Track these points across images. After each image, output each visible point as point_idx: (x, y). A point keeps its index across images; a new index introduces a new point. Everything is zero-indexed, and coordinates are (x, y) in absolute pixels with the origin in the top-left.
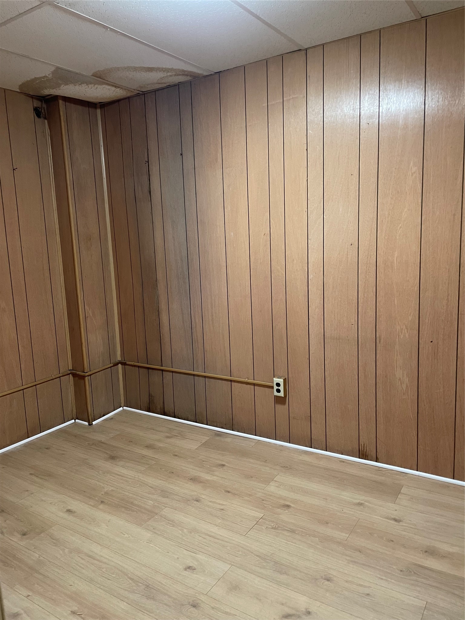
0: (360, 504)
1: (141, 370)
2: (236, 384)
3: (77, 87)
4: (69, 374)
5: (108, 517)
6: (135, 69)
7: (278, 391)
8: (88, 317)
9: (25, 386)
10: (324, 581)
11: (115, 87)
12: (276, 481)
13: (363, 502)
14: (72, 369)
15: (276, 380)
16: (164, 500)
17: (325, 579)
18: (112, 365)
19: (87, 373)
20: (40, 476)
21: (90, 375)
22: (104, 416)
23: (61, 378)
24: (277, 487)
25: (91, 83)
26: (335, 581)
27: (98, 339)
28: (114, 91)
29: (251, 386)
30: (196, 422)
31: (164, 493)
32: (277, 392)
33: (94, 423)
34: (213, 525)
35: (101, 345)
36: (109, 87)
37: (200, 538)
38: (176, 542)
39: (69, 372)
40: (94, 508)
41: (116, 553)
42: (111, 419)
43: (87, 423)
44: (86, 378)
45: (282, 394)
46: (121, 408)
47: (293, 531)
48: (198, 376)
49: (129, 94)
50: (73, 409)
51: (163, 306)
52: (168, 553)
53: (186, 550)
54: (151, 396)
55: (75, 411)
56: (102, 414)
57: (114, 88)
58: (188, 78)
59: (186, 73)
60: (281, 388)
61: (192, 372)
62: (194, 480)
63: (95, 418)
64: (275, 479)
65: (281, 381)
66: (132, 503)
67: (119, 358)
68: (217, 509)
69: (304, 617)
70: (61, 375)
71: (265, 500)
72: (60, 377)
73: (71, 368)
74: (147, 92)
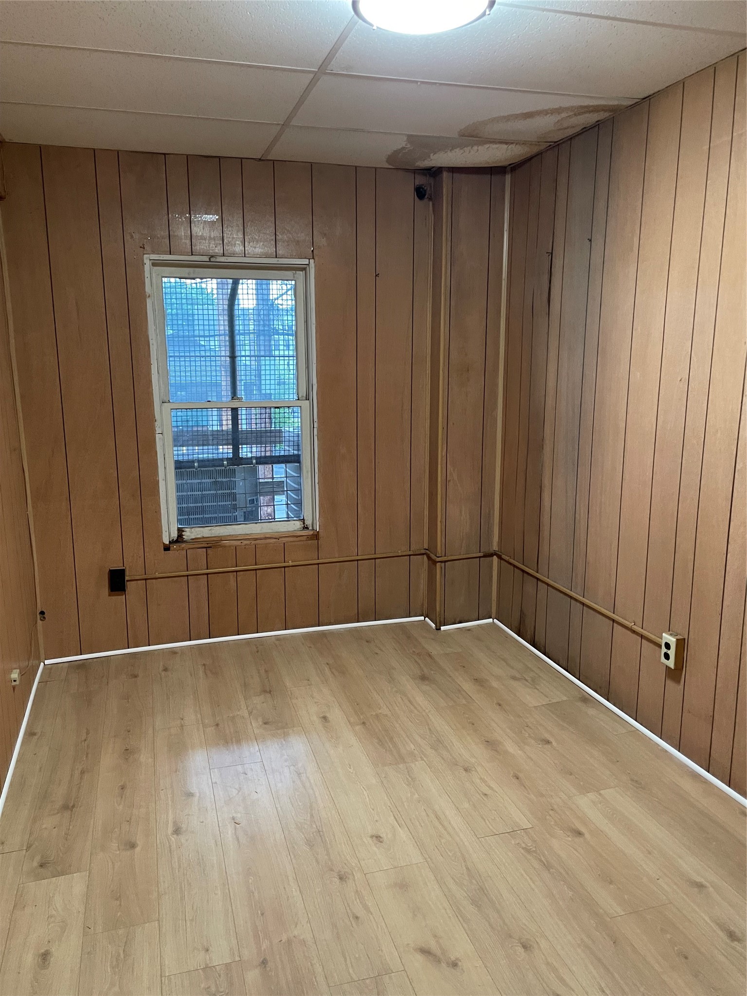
0: (700, 886)
1: (516, 570)
2: (619, 627)
3: (450, 154)
4: (423, 554)
5: (353, 740)
6: (508, 118)
7: (667, 656)
8: (449, 481)
9: (360, 557)
10: (519, 944)
11: (506, 143)
12: (600, 794)
13: (708, 884)
14: (427, 548)
15: (668, 638)
16: (429, 751)
17: (521, 943)
18: (481, 554)
19: (440, 558)
20: (334, 670)
21: (445, 562)
22: (460, 622)
23: (411, 557)
24: (593, 802)
25: (466, 146)
26: (534, 955)
27: (463, 513)
28: (507, 150)
29: (638, 637)
30: (567, 671)
31: (438, 743)
32: (666, 658)
33: (443, 628)
34: (454, 806)
35: (466, 523)
36: (497, 146)
37: (424, 814)
38: (393, 804)
39: (423, 551)
40: (350, 727)
41: (325, 784)
42: (468, 630)
43: (434, 626)
44: (438, 564)
45: (671, 663)
46: (491, 620)
47: (548, 866)
48: (576, 600)
49: (535, 150)
50: (424, 602)
51: (546, 482)
52: (373, 810)
53: (394, 817)
54: (523, 613)
55: (426, 605)
56: (458, 620)
57: (505, 146)
58: (607, 115)
59: (591, 108)
60: (672, 652)
61: (568, 592)
62: (491, 744)
63: (445, 621)
64: (602, 792)
65: (672, 640)
66: (391, 739)
67: (495, 547)
68: (478, 791)
69: (444, 965)
70: (411, 553)
71: (555, 811)
72: (410, 555)
73: (426, 546)
74: (561, 141)
